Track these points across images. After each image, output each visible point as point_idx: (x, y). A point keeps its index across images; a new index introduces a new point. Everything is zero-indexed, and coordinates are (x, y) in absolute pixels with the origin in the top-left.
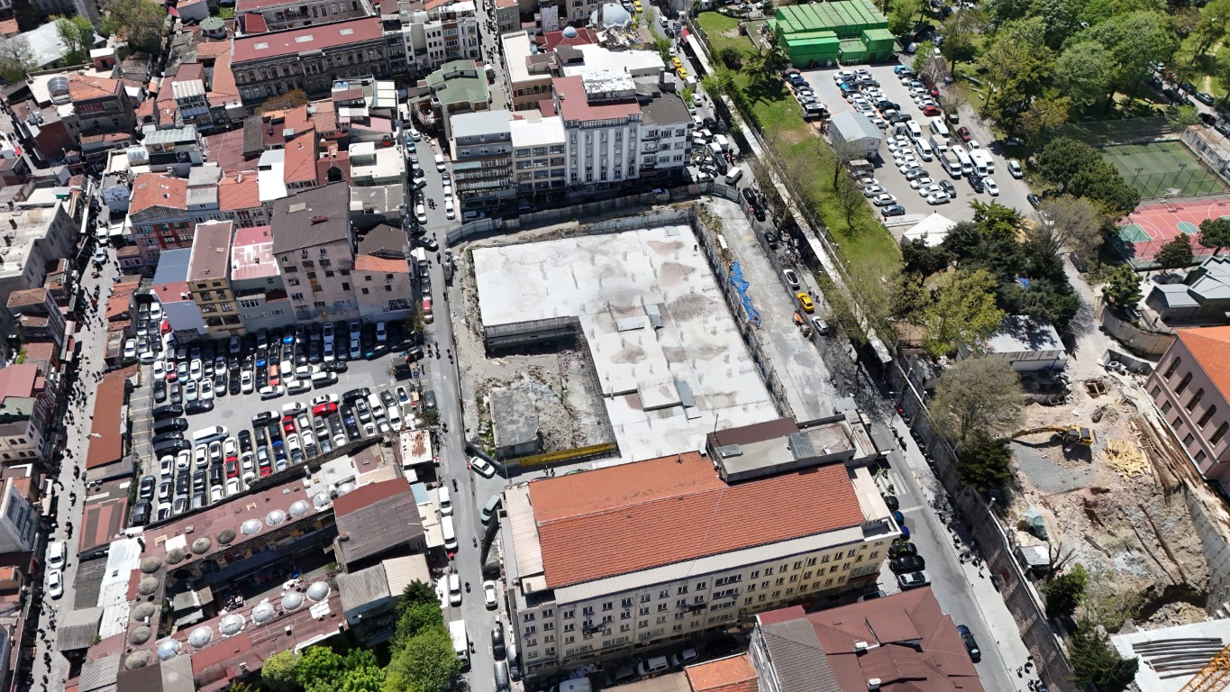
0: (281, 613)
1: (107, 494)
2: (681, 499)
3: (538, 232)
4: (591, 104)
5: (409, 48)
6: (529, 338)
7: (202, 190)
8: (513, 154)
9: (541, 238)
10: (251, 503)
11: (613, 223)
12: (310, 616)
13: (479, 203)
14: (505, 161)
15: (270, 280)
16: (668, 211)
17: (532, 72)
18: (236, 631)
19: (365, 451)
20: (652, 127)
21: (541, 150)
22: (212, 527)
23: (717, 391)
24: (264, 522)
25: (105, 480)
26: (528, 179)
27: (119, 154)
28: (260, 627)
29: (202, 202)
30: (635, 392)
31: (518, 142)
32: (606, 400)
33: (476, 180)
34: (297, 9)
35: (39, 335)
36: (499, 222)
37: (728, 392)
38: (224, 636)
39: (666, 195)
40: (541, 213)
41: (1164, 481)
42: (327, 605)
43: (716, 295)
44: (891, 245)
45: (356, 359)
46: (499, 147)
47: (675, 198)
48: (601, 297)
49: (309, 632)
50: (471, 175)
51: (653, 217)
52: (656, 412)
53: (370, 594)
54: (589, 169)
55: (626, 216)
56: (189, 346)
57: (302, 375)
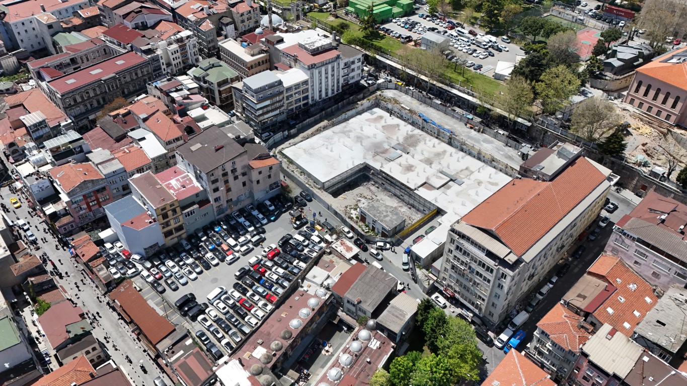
0: (356, 355)
1: (182, 352)
2: (539, 195)
3: (310, 131)
4: (314, 55)
5: (163, 63)
6: (343, 183)
7: (108, 163)
8: (285, 92)
9: (313, 135)
10: (283, 313)
11: (343, 116)
12: (372, 349)
13: (268, 127)
14: (281, 97)
15: (197, 195)
16: (365, 103)
17: (253, 55)
18: (341, 376)
19: (320, 261)
20: (346, 60)
21: (297, 86)
22: (272, 335)
23: (460, 169)
24: (300, 318)
25: (174, 345)
26: (291, 105)
27: (20, 164)
28: (351, 368)
29: (114, 170)
30: (425, 183)
31: (286, 84)
32: (415, 191)
33: (268, 112)
34: (68, 61)
35: (46, 287)
36: (286, 133)
37: (465, 168)
38: (336, 382)
39: (361, 95)
40: (305, 122)
41: (662, 132)
42: (375, 340)
43: (417, 131)
44: (490, 80)
45: (266, 224)
46: (277, 89)
47: (365, 95)
48: (368, 150)
49: (378, 357)
50: (265, 110)
51: (360, 108)
52: (442, 188)
53: (401, 319)
54: (320, 91)
55: (349, 110)
56: (156, 255)
57: (243, 243)
